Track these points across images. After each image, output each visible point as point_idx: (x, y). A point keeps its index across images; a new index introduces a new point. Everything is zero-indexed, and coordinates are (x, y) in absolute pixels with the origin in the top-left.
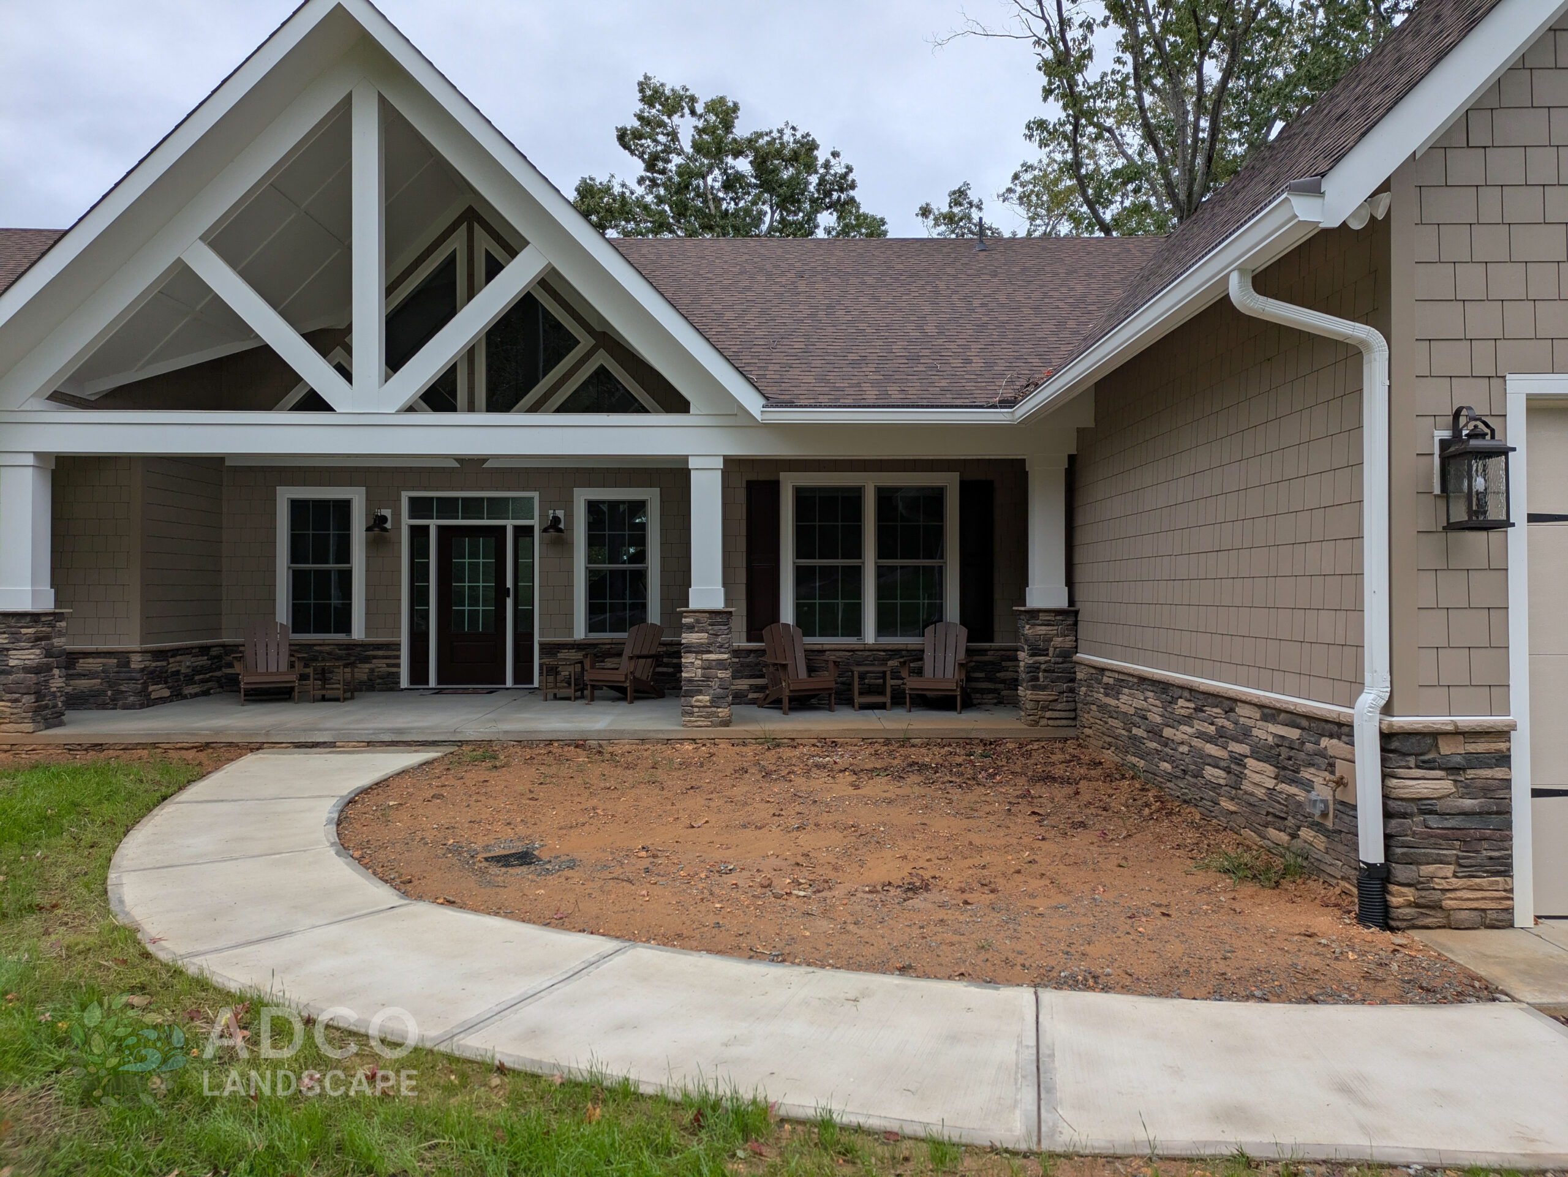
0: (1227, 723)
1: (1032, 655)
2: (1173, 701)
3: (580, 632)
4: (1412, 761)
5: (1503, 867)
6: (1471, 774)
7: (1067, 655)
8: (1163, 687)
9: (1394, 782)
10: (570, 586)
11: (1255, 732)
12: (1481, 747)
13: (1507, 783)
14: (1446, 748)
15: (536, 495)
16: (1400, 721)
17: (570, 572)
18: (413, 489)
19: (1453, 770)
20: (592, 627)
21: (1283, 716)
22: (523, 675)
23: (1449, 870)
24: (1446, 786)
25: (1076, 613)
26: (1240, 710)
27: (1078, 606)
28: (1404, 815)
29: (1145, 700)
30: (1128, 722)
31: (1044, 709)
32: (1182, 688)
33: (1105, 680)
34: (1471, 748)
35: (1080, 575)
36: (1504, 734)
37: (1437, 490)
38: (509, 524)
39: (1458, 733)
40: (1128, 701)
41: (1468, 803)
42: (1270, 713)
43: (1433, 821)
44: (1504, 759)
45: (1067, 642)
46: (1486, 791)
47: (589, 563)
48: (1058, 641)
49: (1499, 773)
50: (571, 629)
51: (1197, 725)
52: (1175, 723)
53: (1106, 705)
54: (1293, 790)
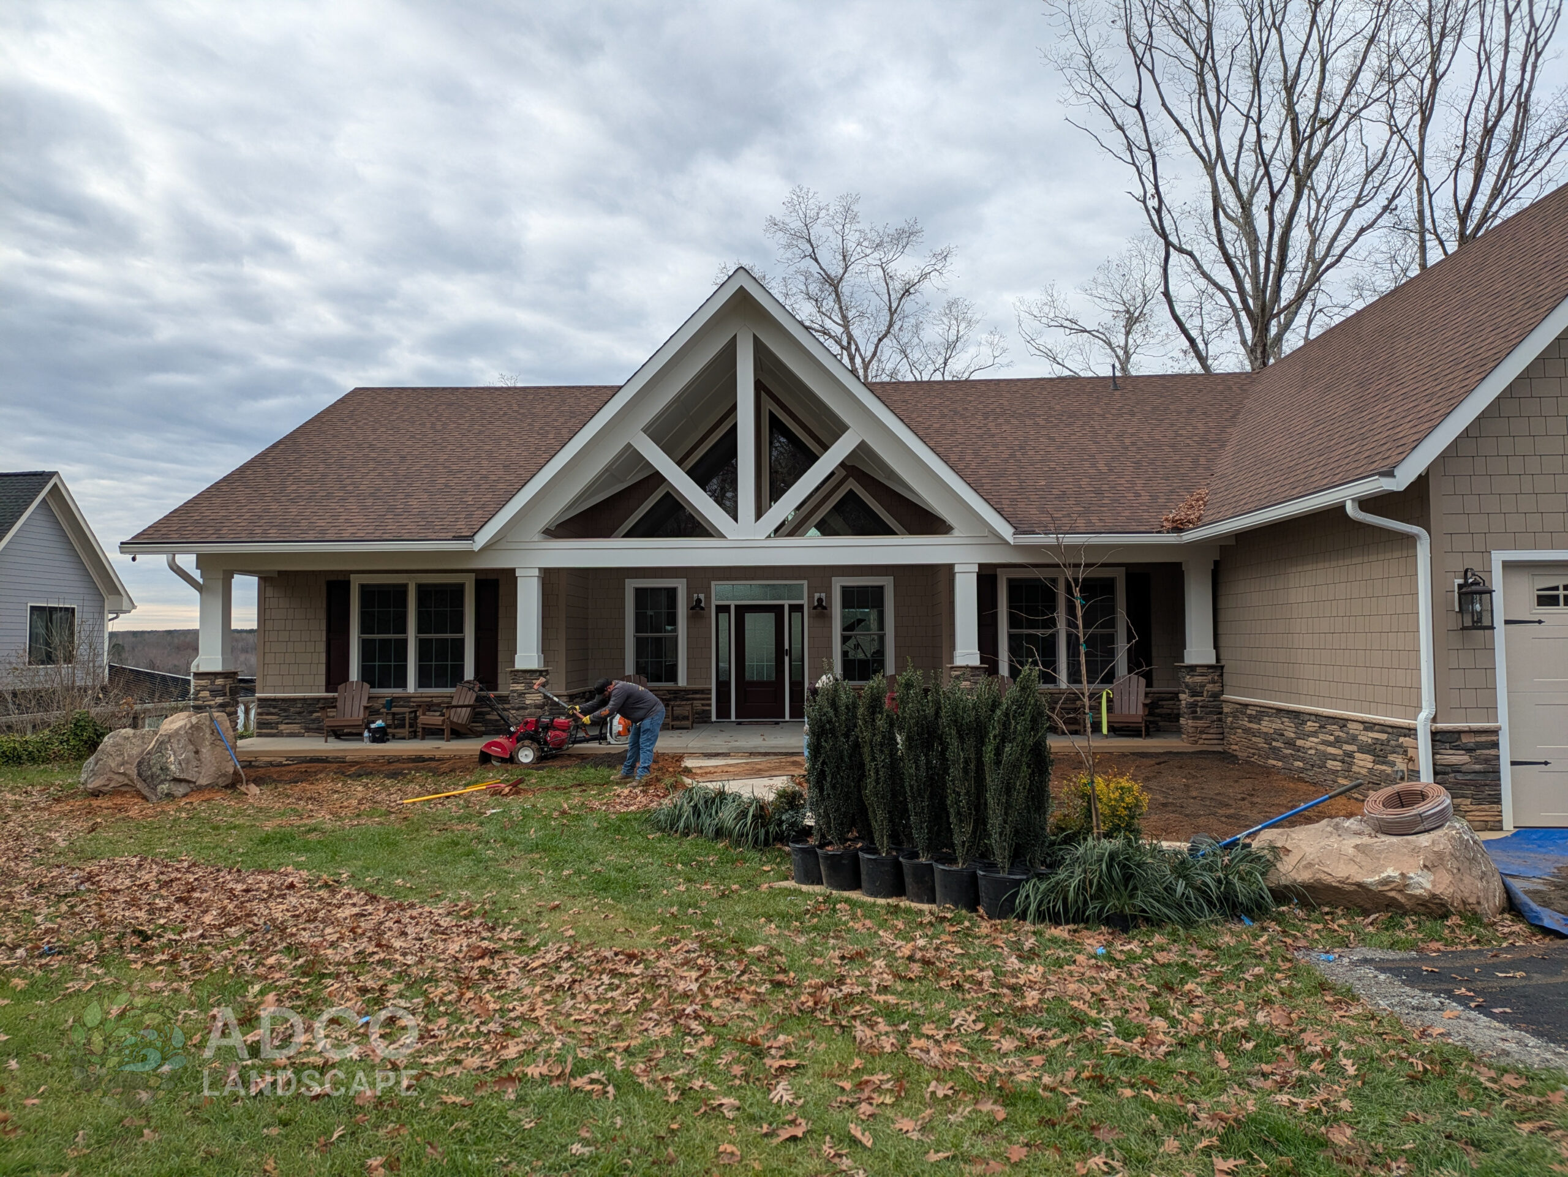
0: (1341, 734)
1: (1193, 696)
2: (1304, 722)
4: (1448, 745)
5: (1497, 800)
6: (1479, 752)
7: (1216, 696)
8: (1295, 715)
9: (1438, 757)
10: (831, 647)
11: (1360, 737)
12: (1483, 739)
13: (1498, 757)
14: (1465, 739)
15: (805, 582)
16: (1441, 726)
17: (830, 638)
18: (719, 579)
19: (1469, 750)
21: (1377, 727)
23: (1469, 801)
24: (1466, 758)
25: (1222, 667)
26: (1350, 725)
27: (1223, 663)
28: (1445, 773)
29: (1282, 723)
30: (1268, 738)
31: (1201, 732)
32: (1310, 714)
33: (1249, 712)
34: (1478, 739)
35: (1223, 642)
36: (1495, 732)
37: (1457, 609)
38: (786, 603)
39: (1471, 732)
40: (1267, 725)
41: (1477, 767)
42: (1369, 726)
43: (1459, 776)
44: (1495, 745)
45: (1216, 688)
46: (1486, 761)
47: (843, 631)
48: (1209, 687)
49: (1493, 752)
51: (1321, 736)
52: (1305, 736)
53: (1250, 729)
54: (1384, 767)
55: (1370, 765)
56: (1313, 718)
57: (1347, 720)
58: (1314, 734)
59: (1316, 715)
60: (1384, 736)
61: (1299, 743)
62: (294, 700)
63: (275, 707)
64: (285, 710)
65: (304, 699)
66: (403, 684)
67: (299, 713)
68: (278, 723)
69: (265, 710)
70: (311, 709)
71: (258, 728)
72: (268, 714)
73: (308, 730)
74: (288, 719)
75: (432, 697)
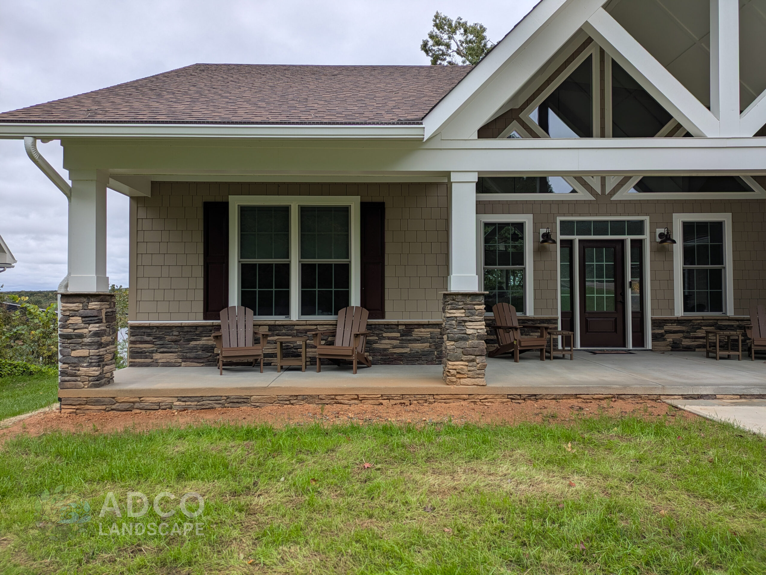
3: (679, 312)
10: (671, 280)
15: (647, 219)
17: (671, 271)
18: (564, 215)
20: (686, 309)
22: (639, 341)
38: (628, 238)
47: (685, 264)
50: (672, 310)
62: (170, 328)
63: (149, 335)
64: (160, 338)
65: (181, 327)
66: (285, 310)
67: (175, 341)
68: (152, 352)
69: (138, 338)
70: (188, 337)
71: (131, 357)
72: (142, 342)
73: (185, 359)
74: (164, 348)
75: (316, 325)
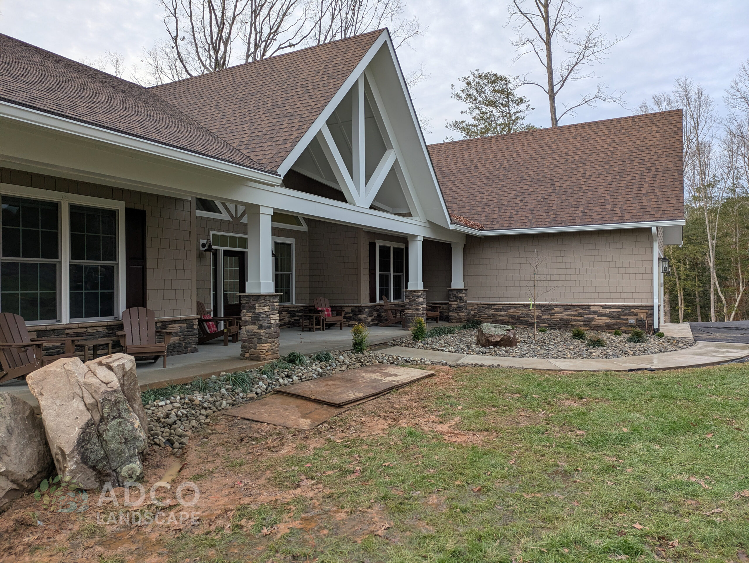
0: (584, 311)
2: (551, 309)
8: (543, 306)
11: (600, 312)
18: (214, 230)
21: (614, 307)
25: (467, 290)
26: (593, 308)
27: (467, 288)
29: (529, 310)
32: (557, 305)
33: (494, 307)
51: (564, 313)
52: (551, 314)
53: (494, 314)
54: (618, 321)
55: (609, 321)
56: (561, 307)
57: (590, 306)
58: (560, 313)
59: (562, 305)
60: (620, 310)
61: (544, 317)
75: (86, 328)
